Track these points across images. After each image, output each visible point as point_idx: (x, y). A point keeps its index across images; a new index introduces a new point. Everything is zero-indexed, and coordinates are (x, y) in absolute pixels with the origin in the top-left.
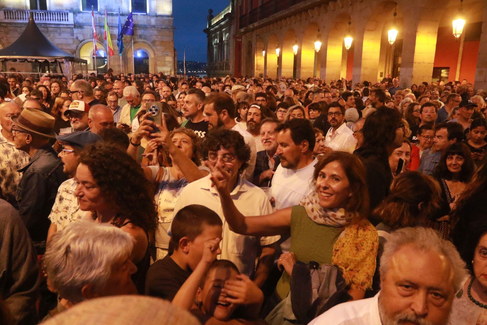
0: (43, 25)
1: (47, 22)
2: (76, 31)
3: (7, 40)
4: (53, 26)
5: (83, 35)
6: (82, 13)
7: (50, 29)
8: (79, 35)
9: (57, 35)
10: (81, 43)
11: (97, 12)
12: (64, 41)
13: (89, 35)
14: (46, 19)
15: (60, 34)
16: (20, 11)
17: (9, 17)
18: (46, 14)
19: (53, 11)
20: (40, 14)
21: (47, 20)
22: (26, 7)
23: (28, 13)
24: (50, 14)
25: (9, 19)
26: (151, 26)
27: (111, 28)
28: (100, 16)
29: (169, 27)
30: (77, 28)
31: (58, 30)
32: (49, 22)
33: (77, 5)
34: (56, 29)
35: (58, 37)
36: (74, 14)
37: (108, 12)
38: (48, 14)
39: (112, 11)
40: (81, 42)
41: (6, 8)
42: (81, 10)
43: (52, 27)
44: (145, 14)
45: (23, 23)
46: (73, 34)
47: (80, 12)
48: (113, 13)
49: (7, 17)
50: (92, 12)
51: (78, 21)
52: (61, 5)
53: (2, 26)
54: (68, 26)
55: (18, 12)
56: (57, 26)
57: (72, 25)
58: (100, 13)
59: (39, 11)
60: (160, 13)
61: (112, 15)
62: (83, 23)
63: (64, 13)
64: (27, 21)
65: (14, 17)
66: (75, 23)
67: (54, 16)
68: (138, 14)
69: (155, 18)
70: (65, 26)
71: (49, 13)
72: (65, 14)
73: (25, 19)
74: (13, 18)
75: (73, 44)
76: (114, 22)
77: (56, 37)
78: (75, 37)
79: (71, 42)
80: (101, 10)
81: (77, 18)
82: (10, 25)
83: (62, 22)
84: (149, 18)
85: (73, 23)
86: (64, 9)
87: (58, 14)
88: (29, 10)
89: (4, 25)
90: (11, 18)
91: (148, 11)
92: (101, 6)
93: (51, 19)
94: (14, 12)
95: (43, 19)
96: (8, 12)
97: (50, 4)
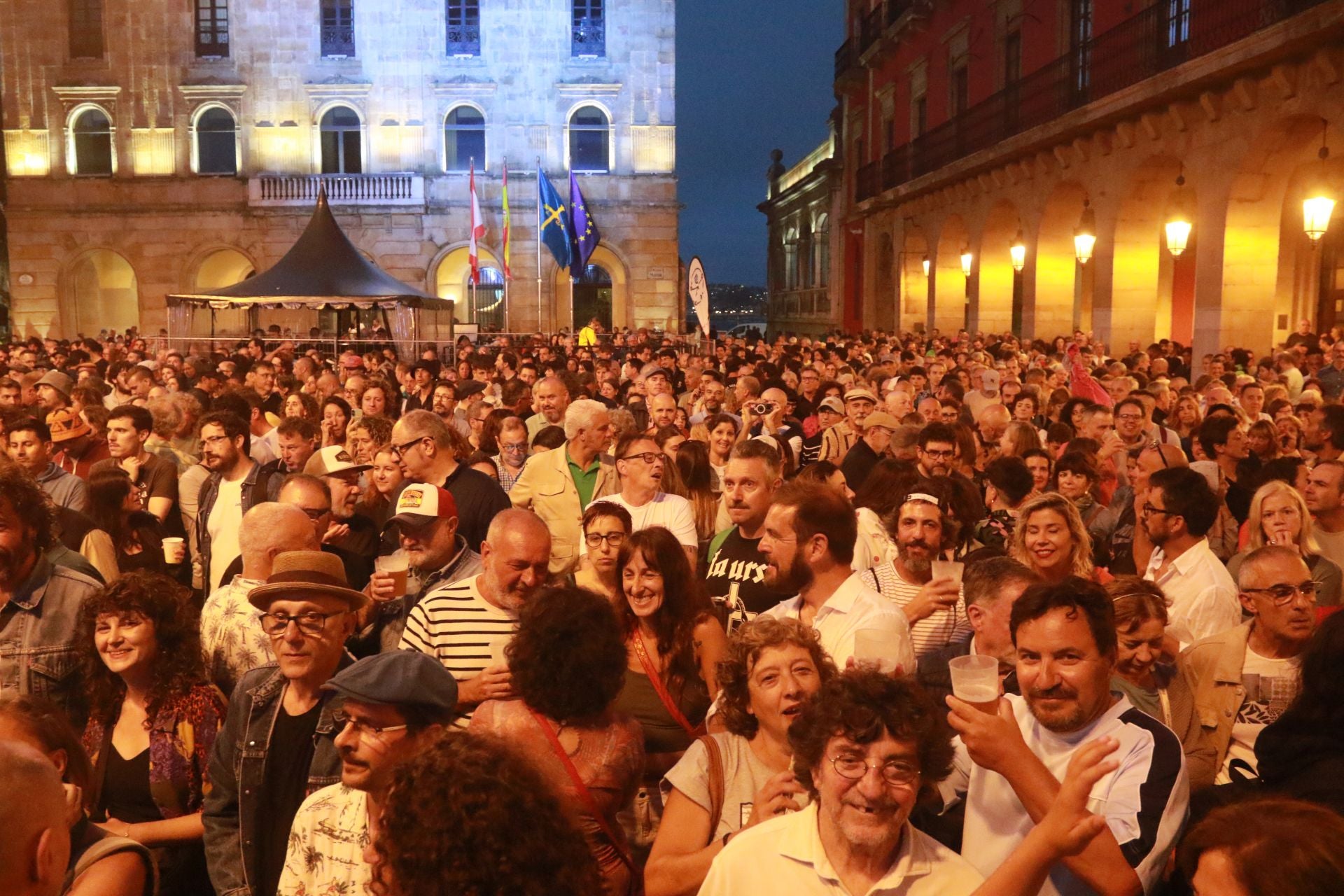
0: (349, 211)
1: (360, 202)
2: (428, 221)
3: (264, 249)
4: (374, 211)
5: (446, 230)
6: (444, 177)
7: (366, 219)
8: (435, 232)
9: (381, 234)
10: (441, 251)
11: (481, 172)
12: (398, 249)
13: (460, 231)
14: (357, 195)
15: (389, 231)
16: (299, 178)
17: (272, 194)
18: (360, 182)
19: (376, 175)
20: (345, 182)
21: (360, 197)
22: (312, 167)
23: (316, 181)
24: (368, 181)
25: (272, 198)
26: (618, 201)
27: (517, 211)
28: (490, 182)
29: (666, 204)
30: (432, 213)
31: (386, 221)
32: (365, 202)
33: (435, 157)
34: (380, 217)
35: (386, 238)
36: (425, 178)
37: (510, 172)
38: (363, 181)
39: (519, 169)
40: (440, 248)
41: (269, 172)
42: (444, 168)
44: (605, 171)
45: (304, 207)
46: (423, 228)
47: (440, 174)
48: (521, 172)
49: (266, 193)
50: (469, 172)
51: (435, 195)
52: (396, 160)
53: (255, 216)
54: (411, 210)
55: (292, 180)
56: (384, 211)
57: (420, 206)
58: (490, 176)
59: (342, 176)
60: (642, 167)
61: (520, 177)
62: (448, 201)
63: (401, 179)
64: (313, 202)
65: (284, 194)
66: (426, 202)
67: (377, 185)
68: (586, 172)
69: (630, 182)
70: (403, 211)
71: (365, 179)
72: (404, 181)
73: (307, 197)
74: (281, 196)
75: (421, 254)
76: (525, 196)
77: (380, 239)
78: (426, 236)
79: (414, 248)
80: (493, 166)
81: (433, 189)
82: (273, 214)
83: (396, 202)
84: (613, 181)
85: (422, 202)
86: (402, 168)
87: (386, 181)
88: (319, 176)
89: (260, 213)
90: (275, 196)
91: (612, 164)
92: (493, 156)
93: (369, 195)
94: (283, 180)
95: (351, 195)
96: (269, 182)
97: (369, 157)
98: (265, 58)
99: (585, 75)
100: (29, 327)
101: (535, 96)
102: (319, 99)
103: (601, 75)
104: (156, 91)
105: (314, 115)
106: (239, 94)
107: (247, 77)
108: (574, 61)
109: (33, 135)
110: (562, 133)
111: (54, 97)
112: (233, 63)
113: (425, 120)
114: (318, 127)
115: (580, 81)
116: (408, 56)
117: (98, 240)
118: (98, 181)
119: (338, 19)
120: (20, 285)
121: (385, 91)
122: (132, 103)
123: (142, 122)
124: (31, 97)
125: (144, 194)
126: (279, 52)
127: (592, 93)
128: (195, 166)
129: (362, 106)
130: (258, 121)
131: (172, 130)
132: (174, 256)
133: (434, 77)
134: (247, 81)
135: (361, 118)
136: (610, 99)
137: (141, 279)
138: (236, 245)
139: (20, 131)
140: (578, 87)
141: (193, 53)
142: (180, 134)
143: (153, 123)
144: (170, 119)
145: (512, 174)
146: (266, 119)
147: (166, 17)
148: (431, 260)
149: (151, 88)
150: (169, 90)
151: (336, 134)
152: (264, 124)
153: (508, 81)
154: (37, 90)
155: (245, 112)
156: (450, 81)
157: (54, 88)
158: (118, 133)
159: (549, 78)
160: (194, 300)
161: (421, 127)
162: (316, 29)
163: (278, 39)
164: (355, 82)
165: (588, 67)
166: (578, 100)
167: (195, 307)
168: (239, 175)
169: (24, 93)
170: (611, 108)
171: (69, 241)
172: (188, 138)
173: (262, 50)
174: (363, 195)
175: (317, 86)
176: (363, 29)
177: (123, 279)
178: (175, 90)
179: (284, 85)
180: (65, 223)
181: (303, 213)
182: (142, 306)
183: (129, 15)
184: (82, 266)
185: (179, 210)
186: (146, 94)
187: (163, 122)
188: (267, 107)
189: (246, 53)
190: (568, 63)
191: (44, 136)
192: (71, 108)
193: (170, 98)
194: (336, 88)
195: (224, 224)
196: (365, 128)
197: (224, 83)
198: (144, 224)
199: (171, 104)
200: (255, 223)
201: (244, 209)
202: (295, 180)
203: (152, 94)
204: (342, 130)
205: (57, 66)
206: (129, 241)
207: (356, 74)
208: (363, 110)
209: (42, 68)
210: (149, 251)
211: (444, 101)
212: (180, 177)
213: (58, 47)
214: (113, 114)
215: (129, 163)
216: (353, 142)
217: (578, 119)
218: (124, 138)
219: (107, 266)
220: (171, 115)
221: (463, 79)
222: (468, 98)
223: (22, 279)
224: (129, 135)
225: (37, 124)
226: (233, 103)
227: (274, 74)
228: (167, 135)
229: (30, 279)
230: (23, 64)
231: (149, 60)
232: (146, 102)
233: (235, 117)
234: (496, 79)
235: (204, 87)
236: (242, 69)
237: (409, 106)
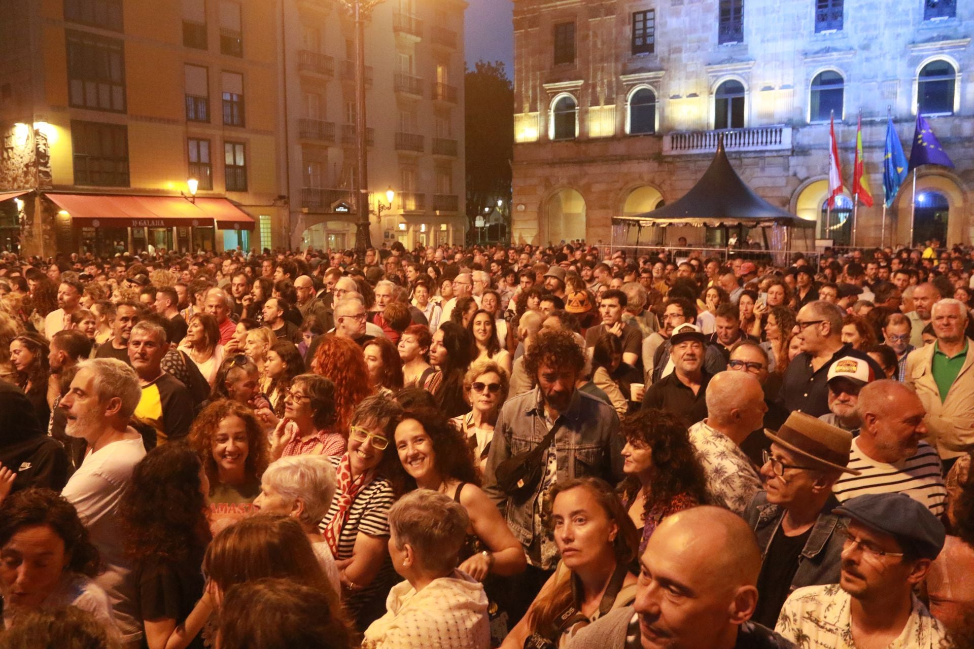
0: (734, 155)
1: (742, 149)
2: (793, 161)
4: (752, 155)
5: (808, 168)
6: (808, 127)
7: (746, 161)
8: (799, 169)
9: (757, 172)
10: (801, 184)
11: (839, 121)
12: (769, 183)
13: (819, 168)
14: (740, 144)
15: (763, 169)
16: (698, 133)
17: (679, 146)
18: (742, 134)
19: (755, 128)
20: (731, 135)
21: (742, 145)
22: (708, 124)
23: (710, 135)
24: (749, 133)
25: (679, 149)
26: (961, 138)
27: (867, 150)
28: (846, 128)
30: (797, 155)
31: (761, 163)
32: (746, 149)
33: (802, 111)
34: (756, 159)
35: (759, 174)
36: (793, 129)
37: (863, 119)
38: (745, 134)
39: (872, 116)
40: (802, 181)
41: (675, 130)
42: (808, 120)
43: (750, 158)
44: (949, 114)
45: (701, 154)
46: (789, 167)
47: (805, 125)
48: (873, 119)
49: (675, 146)
50: (829, 121)
51: (800, 141)
52: (770, 116)
53: (666, 162)
54: (781, 153)
55: (693, 135)
56: (759, 155)
57: (788, 150)
58: (846, 123)
59: (729, 131)
61: (872, 123)
62: (810, 145)
63: (774, 130)
64: (714, 150)
65: (687, 145)
66: (793, 147)
67: (756, 136)
68: (932, 115)
70: (775, 154)
71: (747, 132)
72: (776, 132)
73: (703, 147)
74: (685, 147)
75: (786, 186)
76: (875, 138)
77: (755, 175)
78: (791, 173)
79: (782, 182)
80: (848, 116)
81: (799, 136)
82: (678, 160)
83: (769, 147)
84: (957, 121)
85: (790, 146)
86: (775, 122)
87: (762, 132)
88: (713, 131)
89: (670, 159)
90: (681, 147)
91: (956, 107)
92: (849, 108)
93: (749, 143)
94: (687, 136)
95: (736, 144)
96: (677, 137)
97: (750, 115)
98: (679, 50)
99: (935, 35)
100: (521, 238)
101: (888, 57)
102: (715, 76)
103: (950, 33)
104: (605, 81)
105: (711, 88)
106: (660, 78)
107: (665, 65)
108: (926, 24)
109: (530, 117)
110: (911, 85)
111: (543, 91)
112: (657, 56)
113: (795, 84)
114: (713, 96)
115: (931, 40)
116: (784, 37)
117: (565, 181)
118: (567, 143)
119: (732, 15)
120: (517, 212)
121: (764, 65)
122: (590, 90)
123: (596, 103)
124: (530, 92)
125: (594, 150)
126: (688, 45)
127: (941, 49)
128: (628, 129)
129: (746, 78)
130: (671, 95)
131: (614, 106)
132: (611, 191)
133: (803, 50)
134: (665, 68)
135: (746, 87)
136: (958, 52)
137: (589, 207)
138: (652, 183)
139: (523, 114)
140: (928, 46)
141: (630, 53)
142: (619, 108)
143: (602, 102)
144: (613, 99)
145: (865, 121)
146: (677, 94)
147: (614, 31)
148: (794, 191)
149: (602, 80)
150: (614, 79)
151: (726, 101)
152: (676, 97)
153: (865, 47)
154: (534, 88)
155: (663, 90)
156: (817, 53)
157: (544, 85)
158: (581, 112)
159: (901, 42)
160: (630, 220)
161: (791, 90)
162: (715, 26)
163: (688, 36)
164: (742, 61)
165: (939, 28)
166: (928, 56)
167: (629, 225)
168: (656, 134)
169: (527, 91)
170: (959, 60)
171: (547, 183)
172: (624, 110)
173: (677, 45)
174: (744, 144)
175: (715, 66)
176: (751, 21)
177: (577, 206)
178: (617, 79)
179: (691, 69)
180: (546, 171)
181: (700, 159)
182: (589, 225)
183: (591, 33)
184: (553, 199)
185: (616, 160)
186: (599, 83)
187: (609, 101)
188: (679, 85)
189: (665, 49)
190: (920, 27)
191: (536, 116)
192: (553, 97)
193: (614, 84)
194: (728, 67)
195: (645, 168)
196: (749, 94)
197: (650, 71)
198: (593, 170)
199: (614, 89)
200: (666, 167)
201: (659, 158)
202: (695, 135)
203: (603, 83)
204: (730, 97)
205: (546, 71)
206: (583, 182)
207: (744, 55)
208: (747, 81)
209: (538, 73)
210: (597, 188)
211: (811, 69)
212: (619, 137)
213: (548, 59)
214: (578, 99)
215: (586, 130)
216: (739, 105)
217: (927, 72)
218: (585, 113)
219: (568, 198)
220: (614, 96)
221: (828, 50)
222: (831, 64)
223: (518, 208)
224: (587, 112)
225: (533, 109)
226: (655, 84)
227: (684, 61)
228: (611, 110)
229: (523, 207)
230: (527, 72)
231: (602, 60)
232: (598, 89)
233: (656, 94)
234: (856, 47)
235: (637, 75)
236: (662, 60)
237: (783, 75)
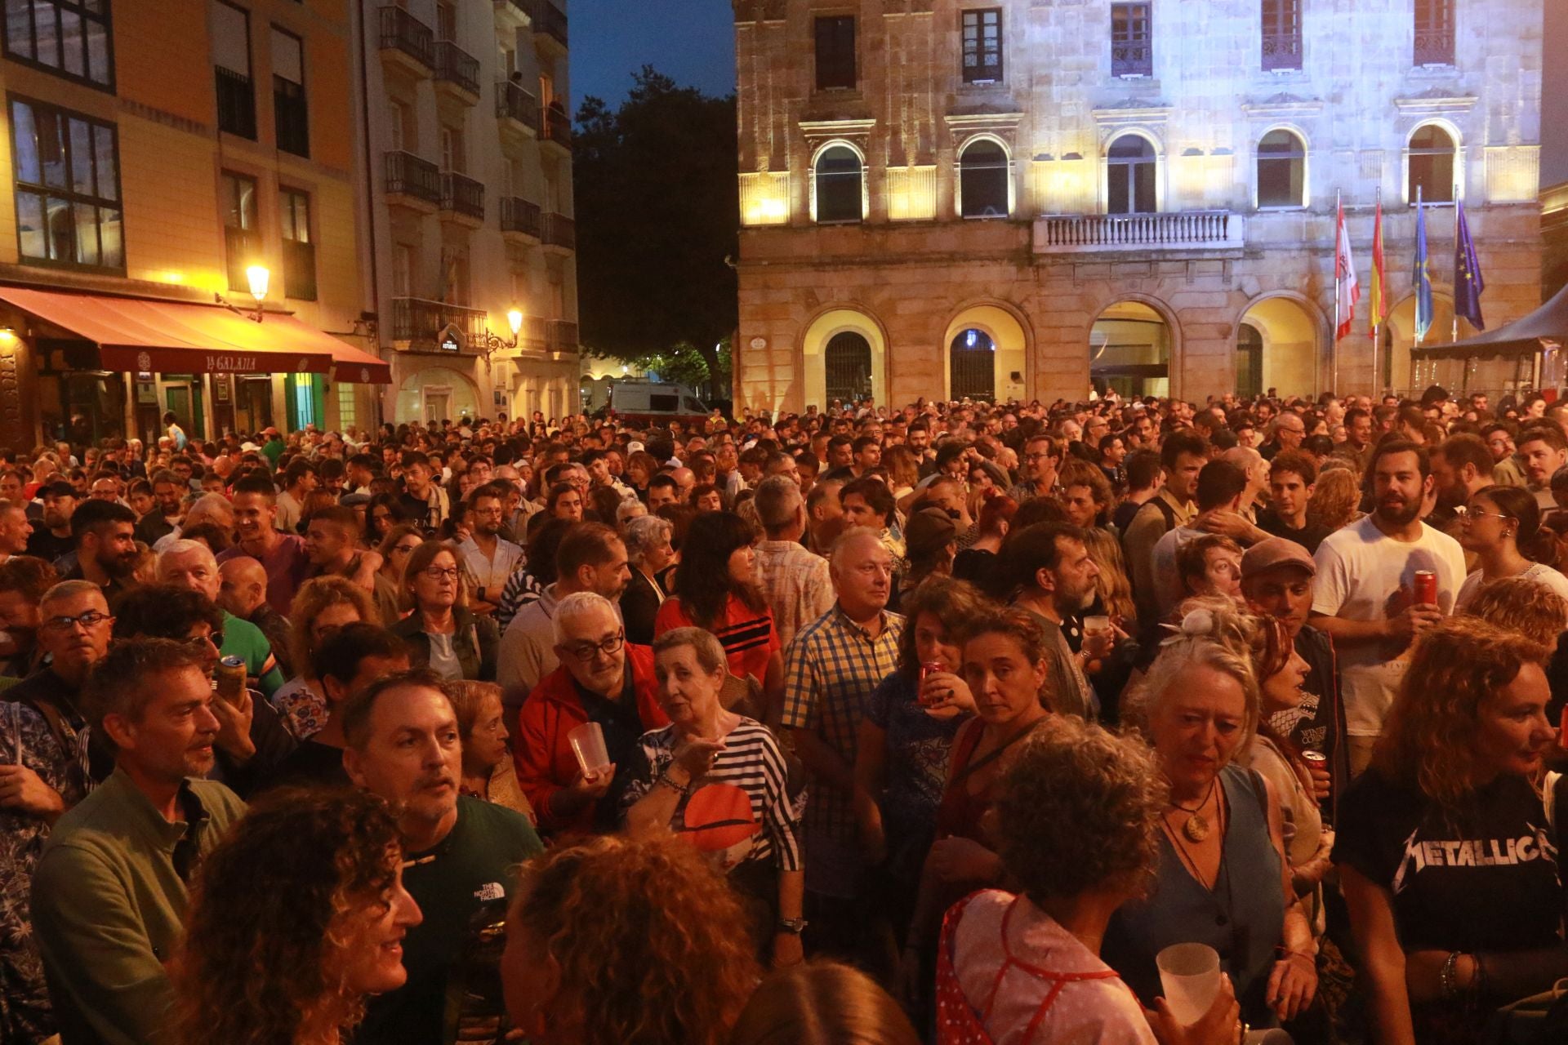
2: (1238, 268)
4: (1174, 257)
5: (1259, 279)
6: (1256, 215)
7: (1163, 267)
8: (1245, 280)
9: (1181, 283)
11: (1299, 208)
12: (1201, 301)
13: (1275, 279)
15: (1190, 281)
16: (1094, 219)
17: (1061, 238)
18: (1151, 222)
19: (1176, 214)
22: (1098, 204)
23: (1112, 223)
24: (1162, 221)
25: (1060, 243)
28: (1313, 219)
29: (1526, 241)
30: (1249, 258)
31: (1189, 269)
33: (1244, 192)
35: (1186, 288)
36: (1242, 216)
37: (1336, 207)
38: (1155, 221)
39: (1349, 202)
41: (1044, 212)
42: (1255, 204)
44: (1448, 203)
46: (1231, 276)
47: (1253, 212)
48: (1352, 206)
49: (1053, 237)
51: (1256, 236)
52: (1198, 195)
53: (1040, 265)
54: (1226, 255)
55: (1085, 222)
57: (1237, 250)
58: (1309, 212)
59: (1130, 216)
60: (1498, 196)
61: (1350, 213)
62: (1263, 244)
63: (1214, 217)
65: (1074, 238)
68: (1430, 204)
69: (1487, 214)
70: (1215, 256)
71: (1159, 219)
72: (1218, 220)
73: (1101, 242)
74: (1071, 241)
75: (1226, 308)
76: (1355, 236)
77: (1178, 290)
78: (1234, 286)
79: (1220, 300)
80: (1311, 201)
82: (1062, 261)
83: (1208, 245)
85: (1240, 244)
86: (1206, 205)
87: (1197, 220)
90: (1064, 241)
91: (1458, 194)
92: (1313, 186)
94: (1073, 222)
96: (1057, 225)
97: (1167, 195)
98: (1046, 80)
99: (1428, 88)
101: (1368, 115)
102: (1110, 127)
103: (1448, 88)
104: (917, 123)
105: (1102, 146)
106: (1015, 124)
107: (1024, 104)
108: (1418, 71)
109: (772, 178)
110: (1400, 159)
111: (797, 133)
112: (1009, 88)
114: (1105, 159)
115: (1425, 95)
116: (1216, 73)
118: (848, 229)
119: (1130, 33)
120: (751, 351)
121: (1187, 114)
122: (888, 138)
123: (899, 159)
124: (771, 135)
125: (899, 243)
126: (1062, 73)
127: (1437, 109)
128: (958, 208)
129: (1157, 133)
130: (1035, 155)
131: (934, 167)
132: (933, 313)
133: (1246, 96)
134: (1024, 108)
135: (1157, 147)
136: (1458, 115)
137: (892, 341)
139: (758, 174)
140: (1424, 103)
141: (961, 77)
142: (942, 172)
143: (911, 159)
144: (932, 155)
145: (1340, 210)
146: (1045, 152)
147: (930, 38)
148: (1240, 315)
149: (910, 119)
150: (932, 121)
151: (1125, 167)
152: (1041, 158)
153: (1335, 99)
154: (779, 127)
155: (1019, 145)
156: (1269, 101)
157: (798, 124)
158: (870, 173)
159: (1386, 93)
161: (1230, 156)
162: (1107, 45)
163: (1062, 58)
164: (1154, 106)
165: (1435, 79)
166: (1421, 118)
168: (1011, 217)
169: (764, 130)
170: (1460, 128)
171: (810, 298)
172: (951, 176)
173: (1044, 72)
174: (1162, 238)
175: (1110, 111)
176: (1163, 43)
178: (939, 120)
179: (1067, 112)
180: (808, 278)
181: (1097, 260)
182: (892, 372)
183: (887, 38)
185: (941, 260)
186: (904, 127)
187: (924, 159)
188: (1047, 138)
189: (1023, 77)
190: (1410, 75)
191: (785, 179)
192: (815, 145)
193: (933, 130)
194: (1131, 113)
195: (993, 275)
196: (1162, 159)
197: (999, 111)
198: (899, 276)
199: (934, 138)
200: (1030, 273)
202: (1088, 221)
203: (911, 127)
204: (1131, 162)
205: (802, 99)
206: (880, 297)
207: (1154, 95)
208: (1158, 139)
209: (785, 101)
210: (906, 308)
211: (1258, 125)
212: (942, 221)
213: (804, 77)
214: (865, 151)
215: (882, 207)
216: (1146, 176)
217: (1420, 141)
218: (877, 179)
220: (933, 150)
221: (1284, 98)
222: (1288, 120)
223: (753, 343)
224: (883, 175)
225: (777, 166)
226: (1008, 134)
227: (1056, 100)
228: (928, 173)
229: (763, 343)
230: (764, 98)
231: (909, 87)
232: (904, 136)
233: (1008, 151)
234: (1322, 97)
235: (976, 116)
236: (1018, 94)
237: (1216, 132)
